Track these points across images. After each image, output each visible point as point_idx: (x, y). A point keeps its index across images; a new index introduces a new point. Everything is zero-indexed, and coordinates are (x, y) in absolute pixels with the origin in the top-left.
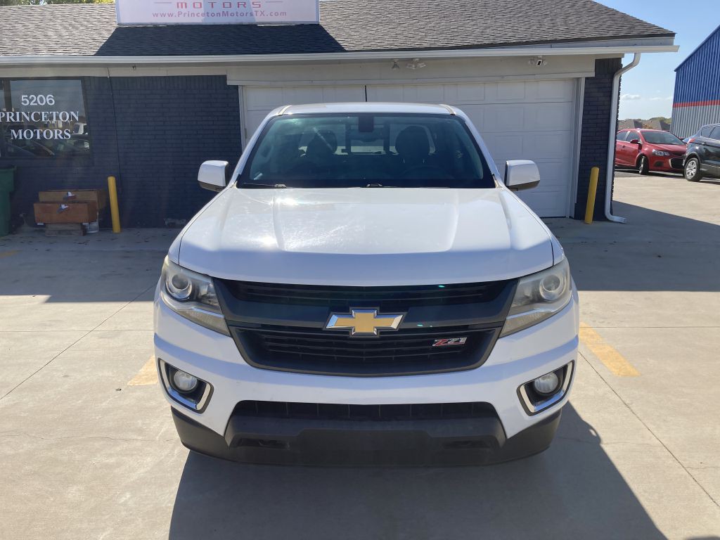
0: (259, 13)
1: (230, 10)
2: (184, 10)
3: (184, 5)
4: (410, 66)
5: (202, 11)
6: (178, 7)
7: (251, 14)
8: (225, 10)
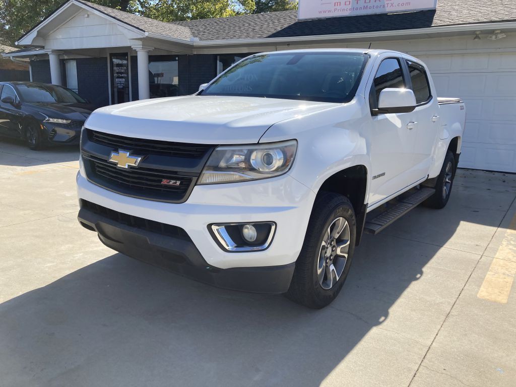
0: (390, 5)
1: (369, 5)
2: (339, 7)
3: (339, 3)
4: (491, 37)
5: (350, 7)
6: (335, 5)
7: (384, 6)
8: (366, 5)
